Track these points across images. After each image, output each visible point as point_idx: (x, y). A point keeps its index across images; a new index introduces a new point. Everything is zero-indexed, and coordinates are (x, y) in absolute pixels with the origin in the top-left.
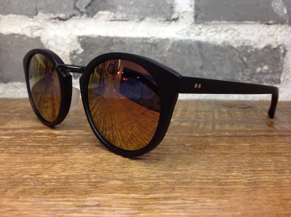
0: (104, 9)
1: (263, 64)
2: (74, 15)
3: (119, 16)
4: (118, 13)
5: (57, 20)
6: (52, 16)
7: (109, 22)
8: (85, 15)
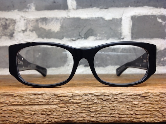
0: (92, 36)
1: (164, 57)
2: (79, 38)
3: (98, 38)
4: (98, 37)
5: (72, 41)
6: (70, 39)
7: (94, 41)
8: (83, 38)
